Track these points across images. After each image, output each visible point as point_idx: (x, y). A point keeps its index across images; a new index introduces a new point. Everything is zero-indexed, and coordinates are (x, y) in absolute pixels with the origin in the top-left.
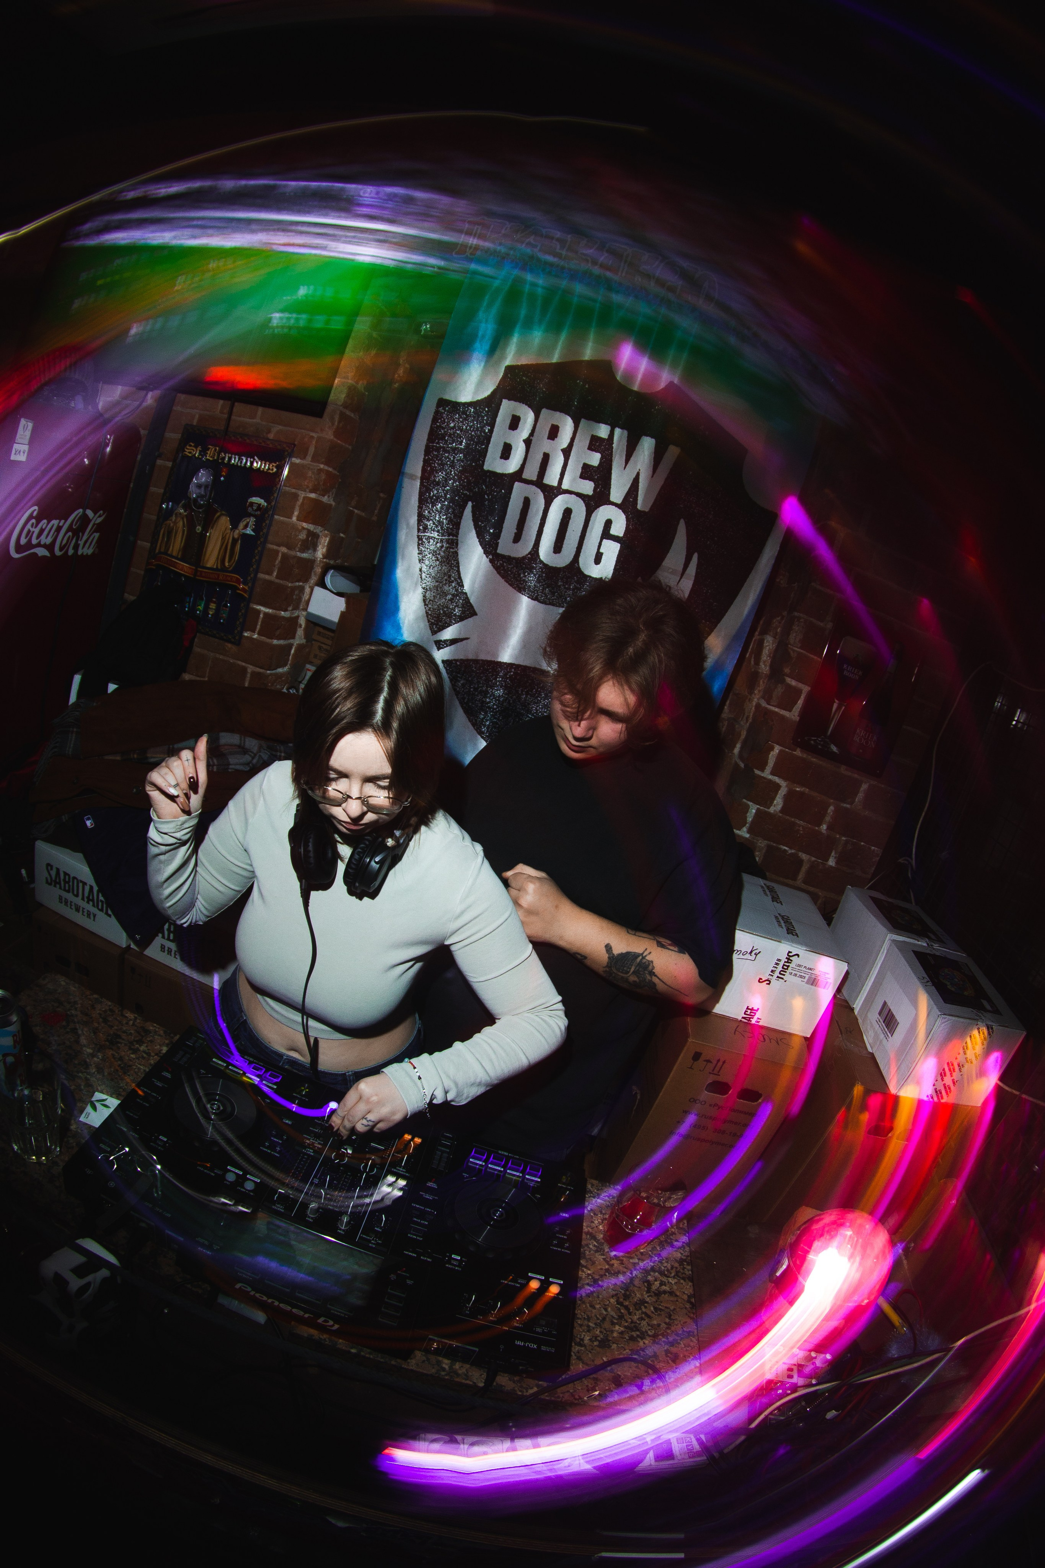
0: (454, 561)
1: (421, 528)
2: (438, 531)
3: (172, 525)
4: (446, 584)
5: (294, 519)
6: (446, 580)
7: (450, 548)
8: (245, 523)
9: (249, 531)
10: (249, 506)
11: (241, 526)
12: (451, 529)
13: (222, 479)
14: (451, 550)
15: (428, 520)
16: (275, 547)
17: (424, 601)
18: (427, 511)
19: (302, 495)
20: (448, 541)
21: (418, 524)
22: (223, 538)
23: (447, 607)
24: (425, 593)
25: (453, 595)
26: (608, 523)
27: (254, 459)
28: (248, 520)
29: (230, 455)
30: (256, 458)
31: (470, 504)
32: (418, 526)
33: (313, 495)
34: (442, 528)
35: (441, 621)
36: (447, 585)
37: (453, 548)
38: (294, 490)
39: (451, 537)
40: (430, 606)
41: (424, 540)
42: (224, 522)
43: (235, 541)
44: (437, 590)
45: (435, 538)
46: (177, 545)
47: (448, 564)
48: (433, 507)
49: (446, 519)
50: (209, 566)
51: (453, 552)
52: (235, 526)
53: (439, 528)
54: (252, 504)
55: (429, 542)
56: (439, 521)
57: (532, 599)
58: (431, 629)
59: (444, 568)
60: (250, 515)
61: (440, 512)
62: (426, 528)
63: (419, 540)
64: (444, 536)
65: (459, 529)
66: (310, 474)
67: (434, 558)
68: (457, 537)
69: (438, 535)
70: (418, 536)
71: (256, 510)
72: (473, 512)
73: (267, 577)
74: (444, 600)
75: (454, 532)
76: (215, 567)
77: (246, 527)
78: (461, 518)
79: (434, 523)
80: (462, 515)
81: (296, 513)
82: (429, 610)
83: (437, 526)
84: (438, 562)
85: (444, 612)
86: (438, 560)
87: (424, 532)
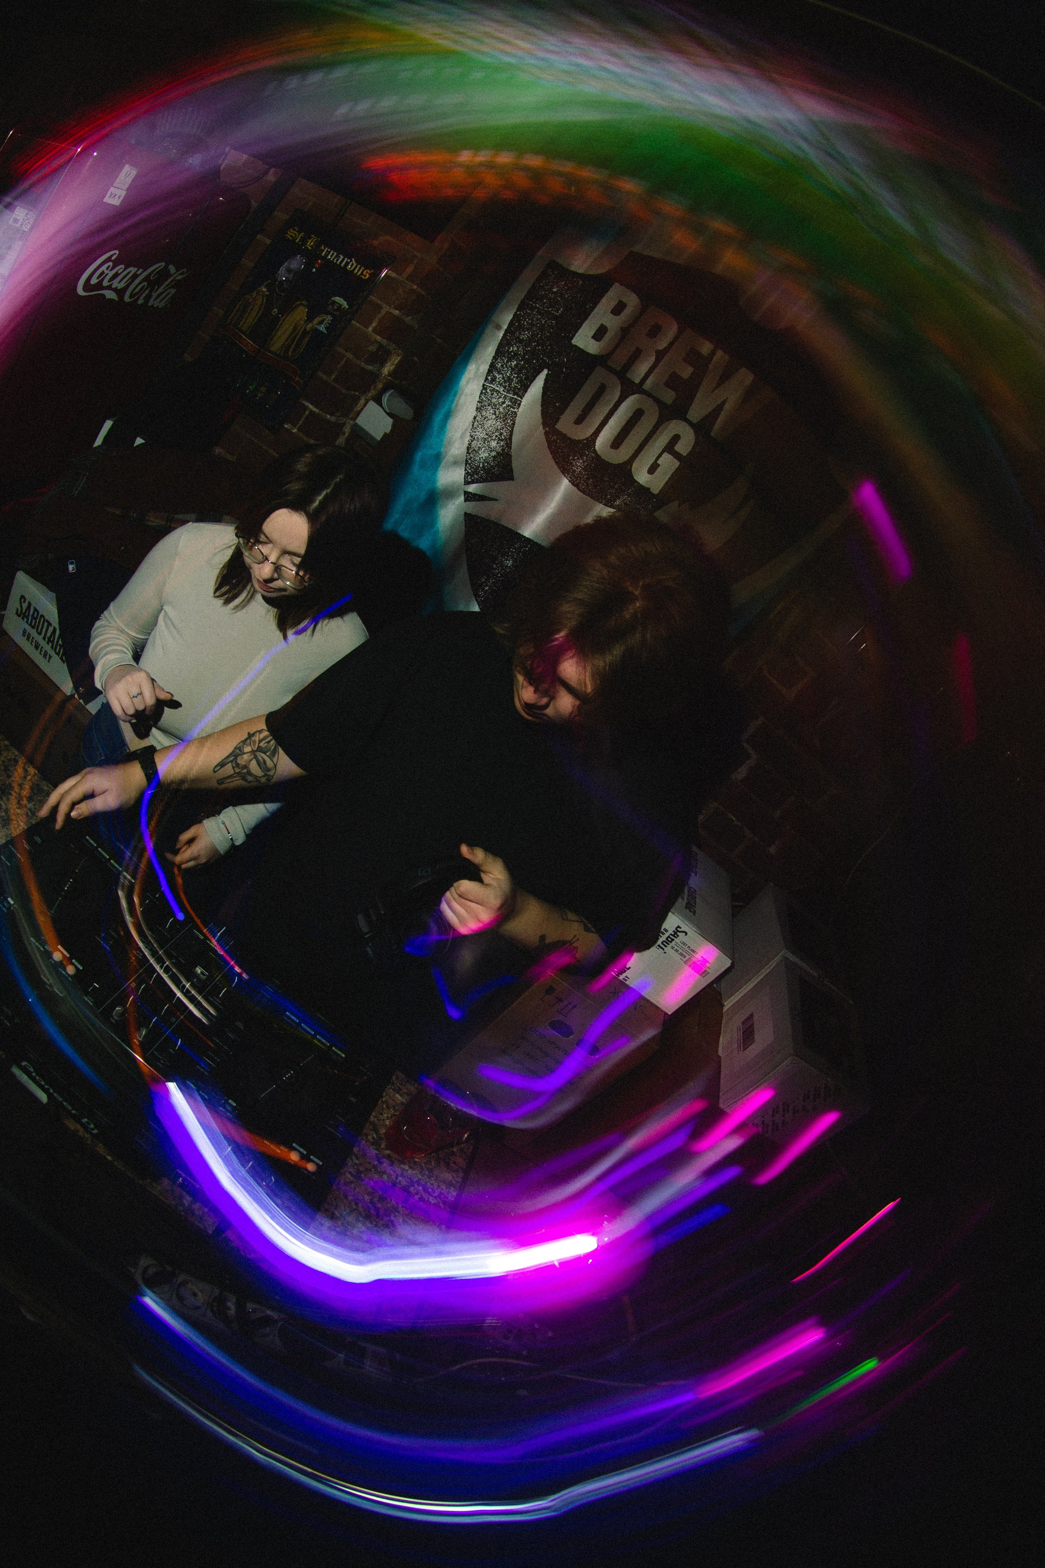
0: (511, 420)
1: (489, 378)
2: (505, 387)
3: (251, 300)
4: (495, 440)
5: (370, 329)
6: (496, 436)
7: (511, 407)
8: (320, 319)
9: (322, 328)
10: (331, 304)
11: (316, 321)
12: (518, 389)
13: (314, 270)
14: (512, 409)
15: (499, 373)
16: (343, 351)
17: (468, 448)
18: (500, 364)
19: (386, 308)
20: (511, 399)
21: (488, 373)
22: (295, 328)
23: (488, 463)
24: (472, 441)
25: (498, 453)
26: (676, 438)
27: (351, 261)
28: (325, 317)
29: (329, 250)
30: (353, 259)
31: (545, 372)
32: (487, 376)
33: (396, 312)
34: (509, 385)
35: (477, 474)
36: (496, 442)
37: (514, 408)
38: (379, 302)
39: (516, 397)
40: (471, 455)
41: (488, 391)
42: (300, 313)
43: (305, 333)
44: (484, 443)
45: (499, 392)
46: (250, 320)
47: (504, 421)
48: (508, 362)
49: (517, 378)
50: (272, 349)
51: (512, 412)
52: (310, 319)
53: (507, 385)
54: (334, 302)
55: (492, 394)
56: (509, 378)
57: (572, 484)
58: (465, 478)
59: (498, 423)
60: (328, 313)
61: (513, 369)
62: (494, 380)
63: (483, 389)
64: (509, 393)
65: (526, 391)
66: (400, 291)
67: (491, 411)
68: (522, 399)
69: (503, 391)
70: (484, 385)
71: (337, 310)
72: (546, 380)
73: (325, 377)
74: (487, 455)
75: (520, 393)
76: (278, 352)
77: (321, 323)
78: (532, 382)
79: (503, 378)
80: (534, 379)
81: (374, 325)
82: (470, 459)
83: (505, 382)
84: (494, 416)
85: (483, 466)
86: (495, 414)
87: (491, 383)
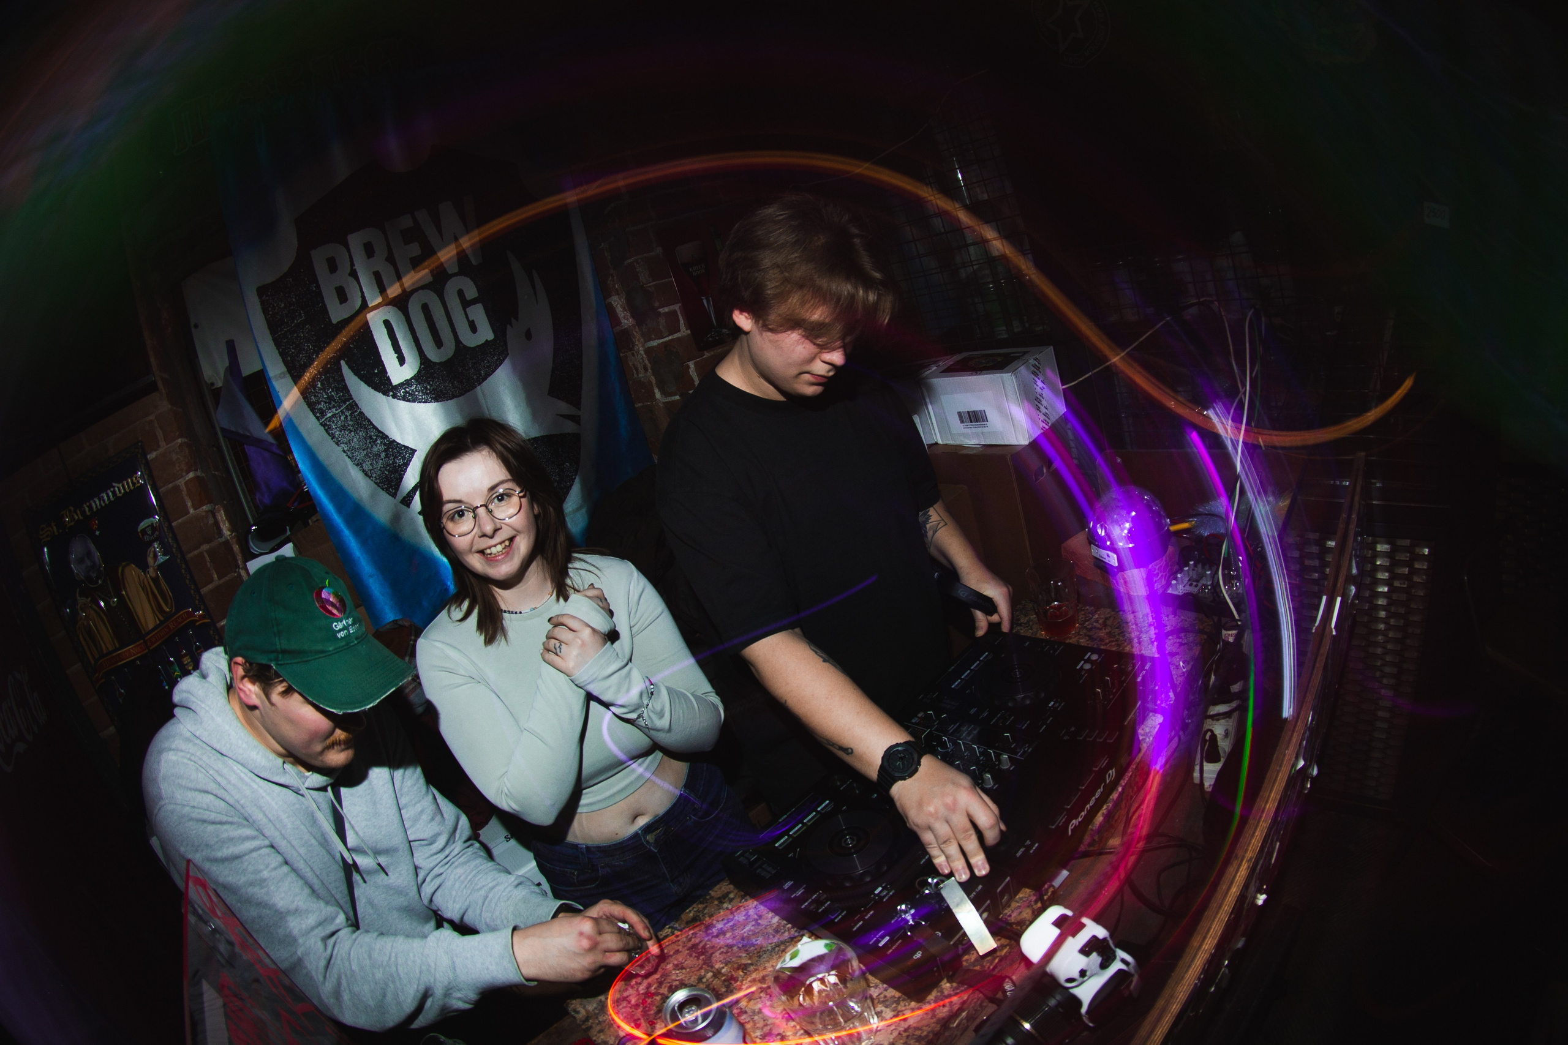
0: (364, 421)
1: (318, 415)
2: (334, 407)
3: (85, 623)
4: (372, 446)
5: (192, 511)
6: (370, 443)
7: (354, 413)
8: (152, 555)
9: (162, 558)
10: (143, 536)
11: (150, 560)
12: (343, 396)
13: (98, 533)
14: (356, 414)
15: (319, 403)
16: (196, 552)
18: (313, 397)
19: (181, 482)
20: (347, 409)
22: (144, 588)
23: (388, 465)
25: (385, 451)
26: (461, 293)
27: (114, 487)
28: (153, 549)
29: (88, 504)
30: (114, 484)
33: (191, 475)
34: (335, 401)
35: (392, 481)
36: (374, 446)
37: (356, 411)
38: (170, 486)
39: (348, 403)
41: (328, 423)
42: (132, 573)
43: (155, 580)
44: (370, 457)
45: (335, 414)
46: (106, 638)
47: (361, 428)
48: (315, 389)
49: (333, 391)
50: (151, 626)
51: (358, 415)
52: (144, 567)
53: (333, 403)
54: (144, 531)
55: (333, 422)
56: (328, 397)
58: (390, 495)
59: (361, 434)
60: (151, 543)
61: (324, 389)
62: (323, 413)
64: (342, 406)
65: (349, 391)
66: (174, 457)
68: (352, 399)
69: (336, 410)
70: (321, 424)
71: (153, 533)
72: (350, 367)
73: (210, 586)
74: (381, 461)
75: (347, 397)
76: (158, 622)
77: (155, 557)
79: (326, 403)
80: (343, 377)
81: (189, 504)
82: (376, 479)
83: (330, 403)
84: (353, 433)
85: (389, 471)
86: (351, 431)
87: (323, 416)
